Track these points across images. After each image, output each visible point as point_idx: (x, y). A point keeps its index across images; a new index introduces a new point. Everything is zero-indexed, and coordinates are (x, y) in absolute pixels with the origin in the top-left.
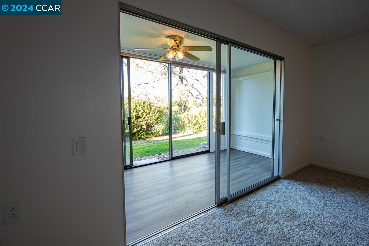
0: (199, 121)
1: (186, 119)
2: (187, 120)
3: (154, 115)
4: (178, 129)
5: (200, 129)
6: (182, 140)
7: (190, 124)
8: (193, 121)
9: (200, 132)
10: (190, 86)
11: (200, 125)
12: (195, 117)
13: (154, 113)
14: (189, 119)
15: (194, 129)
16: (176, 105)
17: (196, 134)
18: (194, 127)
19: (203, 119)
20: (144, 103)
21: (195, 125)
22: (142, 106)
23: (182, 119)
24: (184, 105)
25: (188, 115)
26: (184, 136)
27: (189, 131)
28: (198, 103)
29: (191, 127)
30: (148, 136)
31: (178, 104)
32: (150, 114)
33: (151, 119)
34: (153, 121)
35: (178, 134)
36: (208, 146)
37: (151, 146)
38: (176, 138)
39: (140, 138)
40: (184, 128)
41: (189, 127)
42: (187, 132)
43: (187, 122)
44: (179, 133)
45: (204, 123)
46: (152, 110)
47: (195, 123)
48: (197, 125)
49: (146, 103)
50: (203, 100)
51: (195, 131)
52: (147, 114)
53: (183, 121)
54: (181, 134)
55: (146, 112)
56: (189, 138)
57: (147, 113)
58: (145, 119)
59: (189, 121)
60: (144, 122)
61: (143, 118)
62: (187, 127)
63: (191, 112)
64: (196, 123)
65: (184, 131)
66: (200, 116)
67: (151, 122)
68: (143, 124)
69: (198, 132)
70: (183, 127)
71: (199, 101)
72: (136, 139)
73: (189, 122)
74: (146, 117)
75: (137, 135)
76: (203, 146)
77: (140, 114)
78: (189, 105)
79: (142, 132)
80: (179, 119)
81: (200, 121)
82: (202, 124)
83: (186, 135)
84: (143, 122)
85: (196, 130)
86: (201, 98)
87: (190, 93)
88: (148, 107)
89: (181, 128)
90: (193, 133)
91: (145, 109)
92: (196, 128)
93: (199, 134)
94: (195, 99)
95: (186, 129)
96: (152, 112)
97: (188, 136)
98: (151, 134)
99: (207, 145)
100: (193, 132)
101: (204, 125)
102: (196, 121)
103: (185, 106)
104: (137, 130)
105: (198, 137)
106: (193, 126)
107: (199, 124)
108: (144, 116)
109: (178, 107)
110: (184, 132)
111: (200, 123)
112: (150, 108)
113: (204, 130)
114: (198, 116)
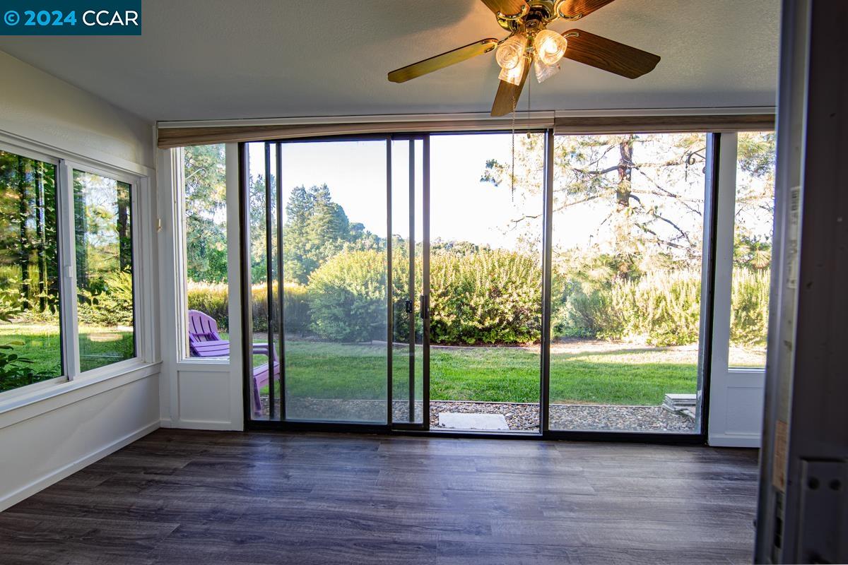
0: (671, 313)
1: (627, 303)
2: (629, 306)
3: (532, 290)
4: (601, 330)
5: (676, 339)
6: (606, 365)
7: (641, 319)
8: (650, 310)
9: (674, 345)
10: (648, 213)
11: (674, 326)
12: (658, 301)
13: (534, 285)
14: (637, 304)
15: (654, 334)
16: (603, 264)
17: (660, 351)
18: (652, 330)
19: (686, 306)
20: (513, 260)
21: (657, 322)
22: (507, 268)
23: (614, 303)
24: (626, 264)
25: (633, 293)
26: (616, 352)
27: (635, 338)
28: (674, 259)
29: (642, 329)
30: (518, 340)
31: (610, 263)
32: (525, 286)
33: (527, 300)
34: (531, 303)
35: (600, 343)
36: (697, 415)
37: (512, 369)
38: (590, 357)
39: (499, 342)
40: (620, 329)
41: (636, 327)
42: (630, 342)
43: (628, 313)
44: (605, 340)
45: (690, 319)
46: (529, 278)
47: (657, 317)
48: (663, 324)
49: (517, 260)
50: (693, 249)
51: (655, 342)
52: (516, 288)
53: (617, 308)
54: (608, 346)
55: (514, 283)
56: (632, 362)
57: (518, 283)
58: (511, 299)
59: (636, 310)
60: (509, 306)
61: (508, 295)
62: (629, 327)
63: (643, 285)
64: (663, 317)
65: (618, 336)
66: (677, 299)
67: (526, 307)
68: (506, 311)
69: (669, 345)
70: (616, 328)
71: (680, 254)
72: (491, 343)
73: (637, 312)
74: (515, 296)
75: (492, 334)
76: (678, 408)
77: (500, 286)
78: (642, 267)
79: (504, 329)
80: (604, 304)
81: (676, 311)
82: (683, 322)
83: (625, 351)
84: (507, 305)
85: (660, 340)
86: (687, 245)
87: (645, 230)
88: (521, 269)
89: (612, 329)
90: (650, 347)
91: (512, 275)
92: (661, 331)
93: (669, 353)
94: (664, 248)
95: (625, 332)
96: (529, 282)
97: (628, 356)
98: (526, 335)
99: (693, 409)
100: (650, 343)
101: (691, 326)
102: (659, 311)
103: (629, 268)
104: (492, 321)
105: (663, 362)
106: (651, 326)
107: (673, 321)
108: (510, 291)
109: (608, 269)
110: (620, 338)
111: (676, 319)
112: (524, 272)
113: (691, 342)
114: (670, 297)
